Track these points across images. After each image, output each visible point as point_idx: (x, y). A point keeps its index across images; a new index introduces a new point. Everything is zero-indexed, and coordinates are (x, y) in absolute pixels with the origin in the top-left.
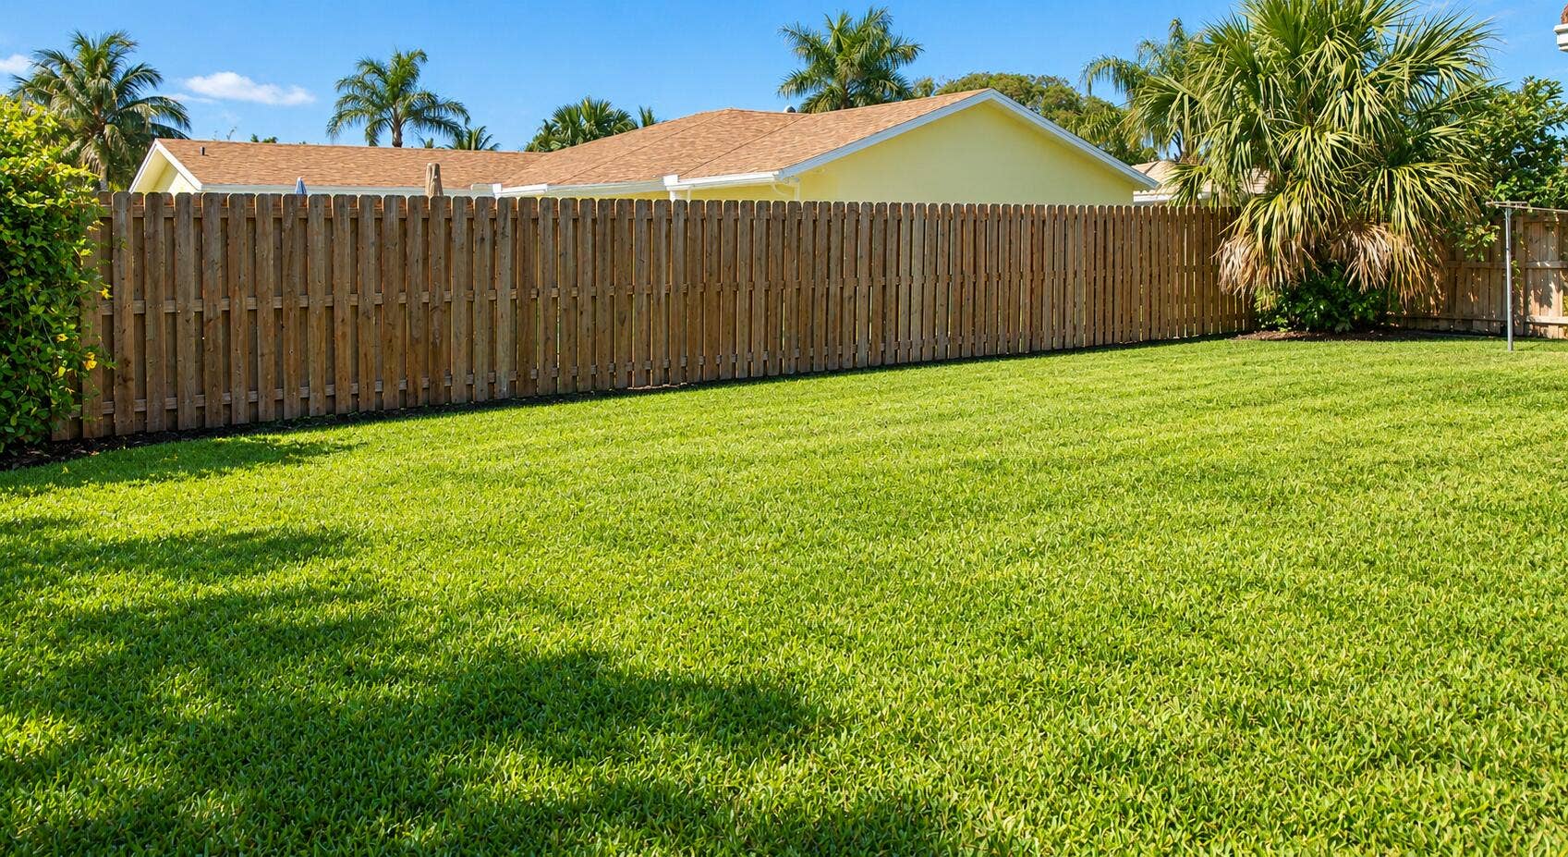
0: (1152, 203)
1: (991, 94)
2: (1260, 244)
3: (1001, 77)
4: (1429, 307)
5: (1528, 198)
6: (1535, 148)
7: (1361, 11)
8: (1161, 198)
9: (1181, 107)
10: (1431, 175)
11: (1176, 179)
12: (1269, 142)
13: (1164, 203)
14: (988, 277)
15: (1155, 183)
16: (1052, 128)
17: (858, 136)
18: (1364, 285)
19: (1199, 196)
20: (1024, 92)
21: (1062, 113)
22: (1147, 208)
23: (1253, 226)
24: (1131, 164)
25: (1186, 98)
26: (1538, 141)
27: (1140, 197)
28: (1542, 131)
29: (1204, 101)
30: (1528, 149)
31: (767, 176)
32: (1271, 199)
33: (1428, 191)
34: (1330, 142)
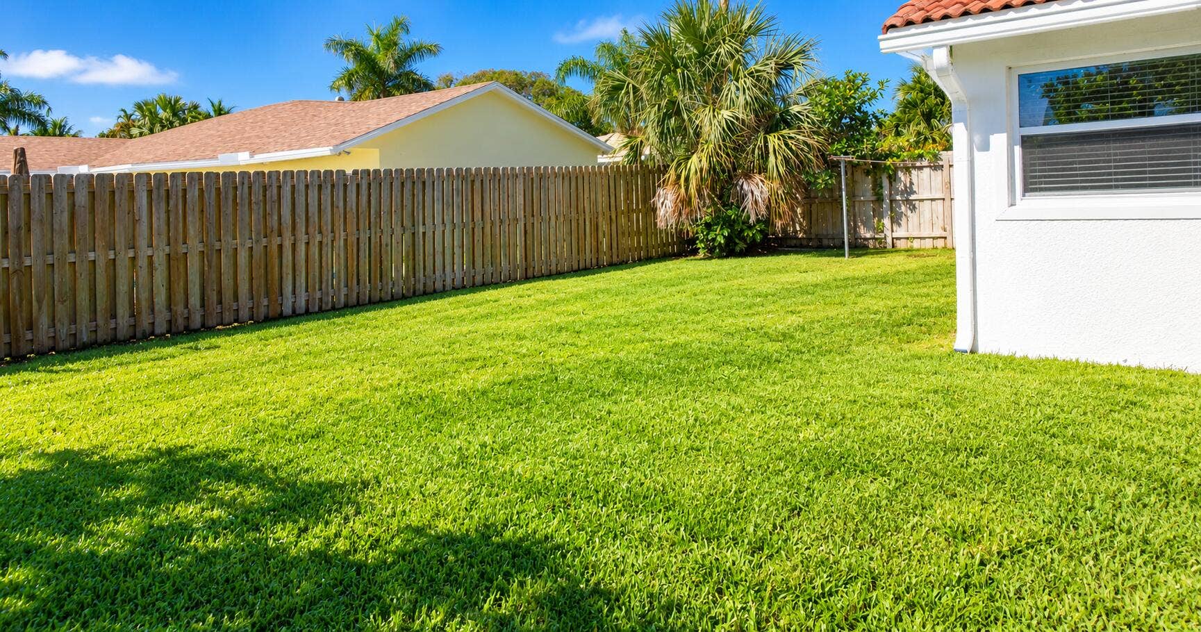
0: (609, 163)
1: (495, 86)
2: (683, 190)
3: (501, 73)
4: (795, 232)
5: (854, 153)
6: (855, 118)
7: (742, 24)
8: (616, 160)
9: (627, 93)
10: (791, 138)
11: (625, 146)
12: (685, 117)
13: (618, 162)
14: (492, 223)
15: (611, 148)
16: (540, 111)
17: (395, 118)
18: (752, 219)
19: (643, 158)
20: (520, 85)
21: (548, 100)
22: (606, 167)
23: (679, 177)
24: (595, 136)
25: (631, 86)
26: (857, 114)
27: (602, 159)
28: (860, 108)
29: (642, 89)
30: (852, 119)
31: (325, 151)
32: (688, 159)
33: (791, 149)
34: (725, 116)
